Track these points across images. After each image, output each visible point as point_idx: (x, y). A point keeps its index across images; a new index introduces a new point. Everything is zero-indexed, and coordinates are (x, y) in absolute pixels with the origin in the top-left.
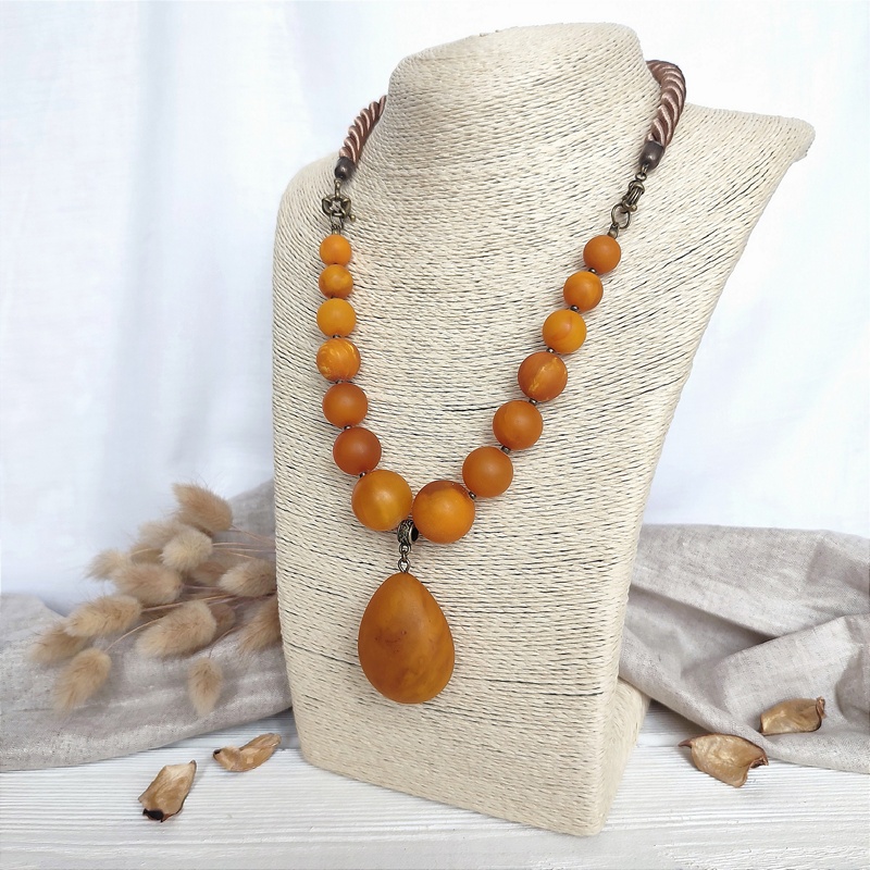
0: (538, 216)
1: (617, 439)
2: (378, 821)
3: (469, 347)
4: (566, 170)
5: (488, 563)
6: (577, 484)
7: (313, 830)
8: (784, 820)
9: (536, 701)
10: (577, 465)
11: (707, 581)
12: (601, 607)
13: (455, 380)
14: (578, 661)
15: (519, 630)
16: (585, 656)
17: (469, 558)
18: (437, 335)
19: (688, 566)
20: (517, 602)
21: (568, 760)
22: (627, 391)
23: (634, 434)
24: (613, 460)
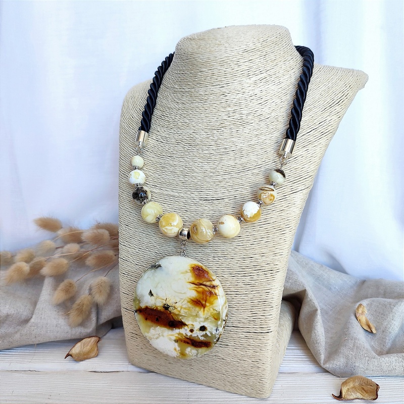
0: (244, 112)
1: (280, 215)
4: (257, 91)
5: (220, 271)
6: (261, 235)
9: (241, 335)
10: (261, 226)
12: (272, 292)
13: (205, 186)
14: (261, 317)
15: (233, 302)
16: (264, 314)
18: (197, 165)
20: (233, 289)
21: (256, 363)
22: (284, 192)
23: (287, 212)
24: (278, 224)
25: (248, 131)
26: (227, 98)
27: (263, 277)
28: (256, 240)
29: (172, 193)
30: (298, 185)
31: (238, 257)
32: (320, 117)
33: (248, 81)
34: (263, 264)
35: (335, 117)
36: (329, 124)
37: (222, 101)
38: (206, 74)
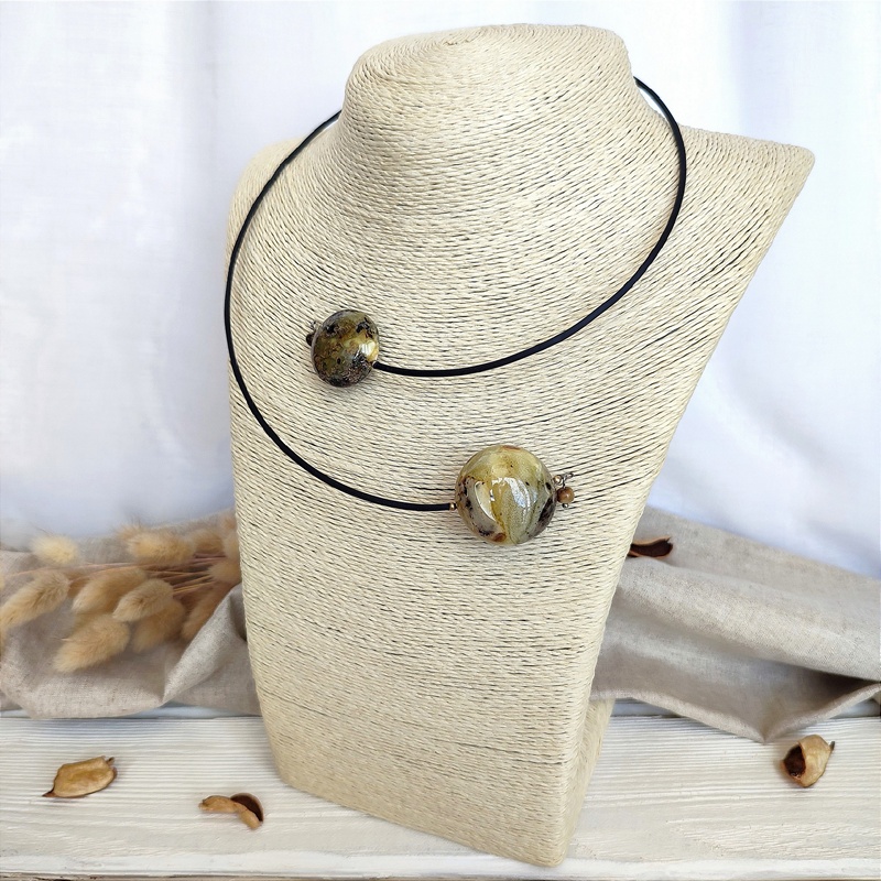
0: (511, 281)
1: (587, 533)
3: (436, 423)
4: (542, 228)
5: (457, 643)
6: (548, 574)
9: (503, 765)
10: (547, 556)
12: (568, 690)
13: (423, 457)
14: (544, 736)
15: (488, 706)
16: (550, 732)
17: (437, 637)
18: (403, 406)
20: (485, 681)
21: (534, 814)
22: (599, 483)
23: (604, 528)
24: (583, 553)
25: (518, 331)
26: (469, 244)
27: (548, 661)
28: (535, 585)
29: (349, 467)
30: (629, 468)
31: (497, 618)
32: (690, 300)
33: (520, 202)
34: (550, 636)
35: (724, 300)
36: (709, 319)
37: (459, 252)
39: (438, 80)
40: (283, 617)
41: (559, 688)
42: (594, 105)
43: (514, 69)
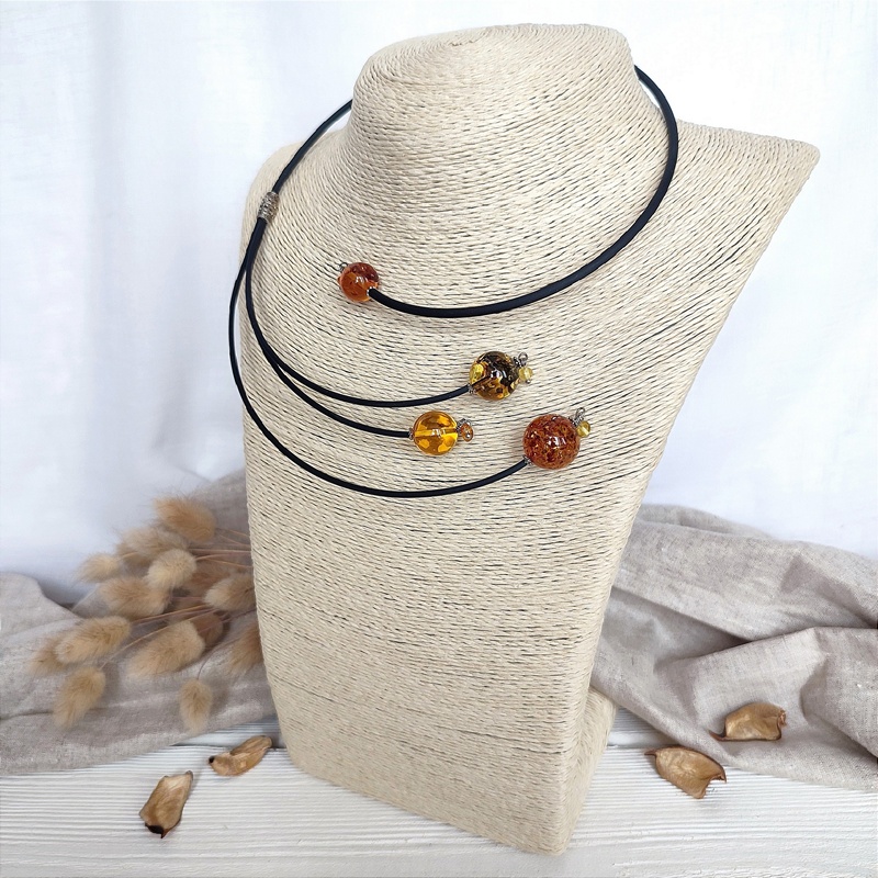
0: (510, 277)
1: (584, 525)
2: (362, 834)
4: (542, 223)
5: (457, 632)
6: (546, 565)
7: (302, 843)
8: (736, 836)
9: (504, 753)
10: (544, 547)
11: (684, 584)
12: (566, 680)
14: (543, 724)
15: (488, 694)
16: (549, 721)
17: (439, 626)
19: (666, 570)
20: (485, 669)
21: (534, 801)
22: (596, 476)
23: (601, 520)
24: (580, 545)
26: (471, 240)
27: (546, 651)
28: (534, 576)
30: (626, 461)
31: (496, 608)
32: (687, 295)
33: (520, 199)
34: (548, 626)
35: (722, 295)
36: (707, 314)
37: (461, 249)
38: (422, 181)
39: (441, 80)
40: (292, 604)
41: (557, 678)
42: (594, 103)
43: (515, 69)
